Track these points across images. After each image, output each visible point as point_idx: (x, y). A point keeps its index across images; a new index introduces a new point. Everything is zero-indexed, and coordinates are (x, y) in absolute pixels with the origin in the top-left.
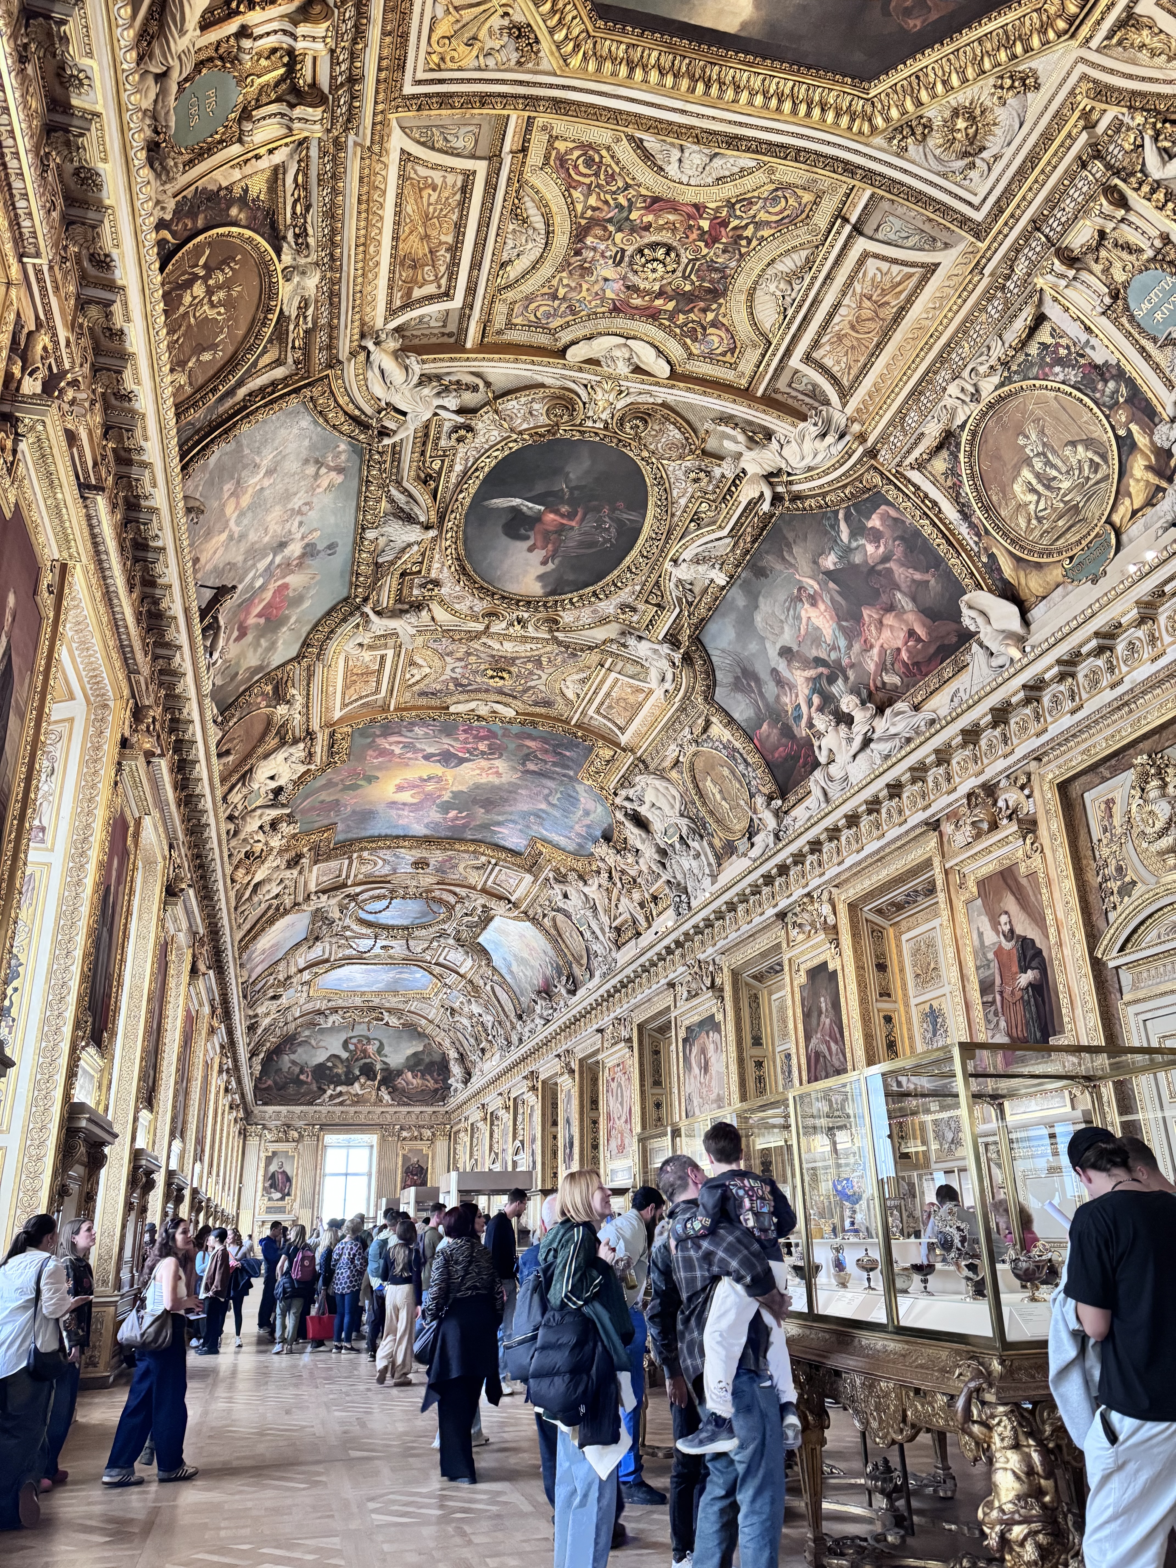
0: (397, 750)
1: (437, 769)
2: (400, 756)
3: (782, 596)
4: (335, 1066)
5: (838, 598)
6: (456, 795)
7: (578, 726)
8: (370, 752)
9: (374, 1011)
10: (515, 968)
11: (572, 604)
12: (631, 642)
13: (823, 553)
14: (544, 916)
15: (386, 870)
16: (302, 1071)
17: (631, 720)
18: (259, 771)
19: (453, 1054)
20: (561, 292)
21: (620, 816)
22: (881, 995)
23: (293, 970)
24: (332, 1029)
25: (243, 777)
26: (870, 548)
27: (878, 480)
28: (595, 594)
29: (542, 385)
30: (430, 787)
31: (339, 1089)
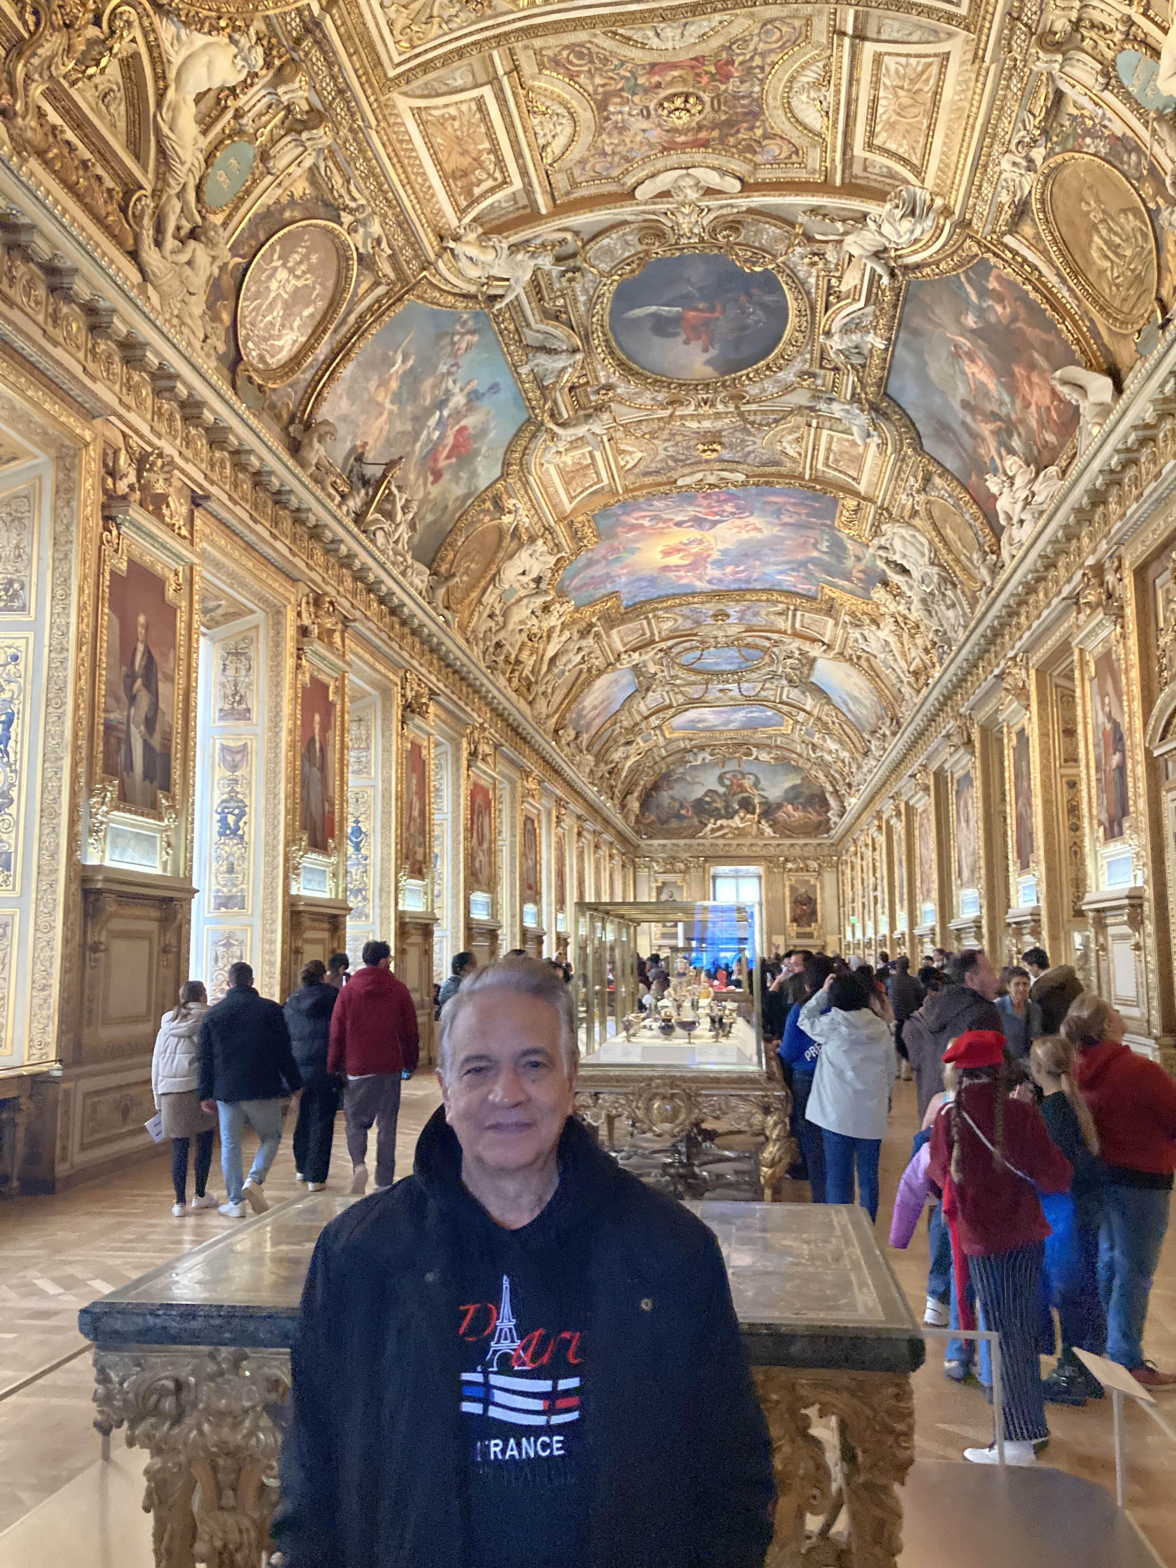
0: (646, 523)
1: (694, 533)
2: (651, 527)
3: (944, 355)
4: (714, 801)
5: (989, 354)
6: (724, 552)
7: (815, 480)
8: (620, 529)
9: (742, 746)
10: (851, 706)
11: (749, 379)
12: (822, 406)
13: (961, 314)
14: (859, 658)
15: (689, 624)
16: (682, 806)
17: (860, 470)
18: (507, 572)
19: (829, 788)
20: (608, 150)
21: (881, 564)
22: (1066, 761)
23: (638, 718)
24: (704, 765)
25: (493, 579)
26: (999, 309)
27: (975, 249)
28: (768, 367)
29: (625, 223)
30: (695, 549)
31: (719, 822)
